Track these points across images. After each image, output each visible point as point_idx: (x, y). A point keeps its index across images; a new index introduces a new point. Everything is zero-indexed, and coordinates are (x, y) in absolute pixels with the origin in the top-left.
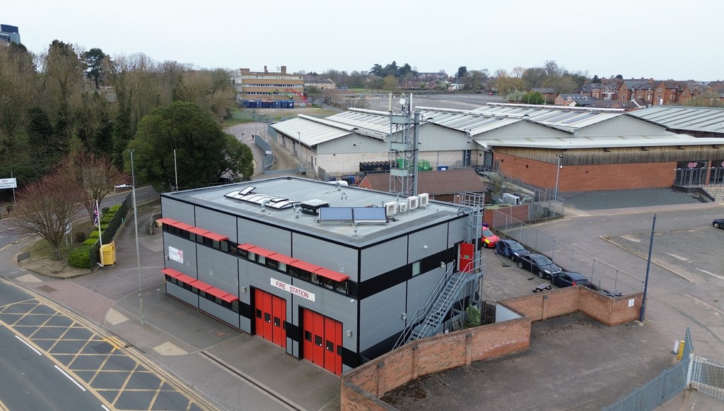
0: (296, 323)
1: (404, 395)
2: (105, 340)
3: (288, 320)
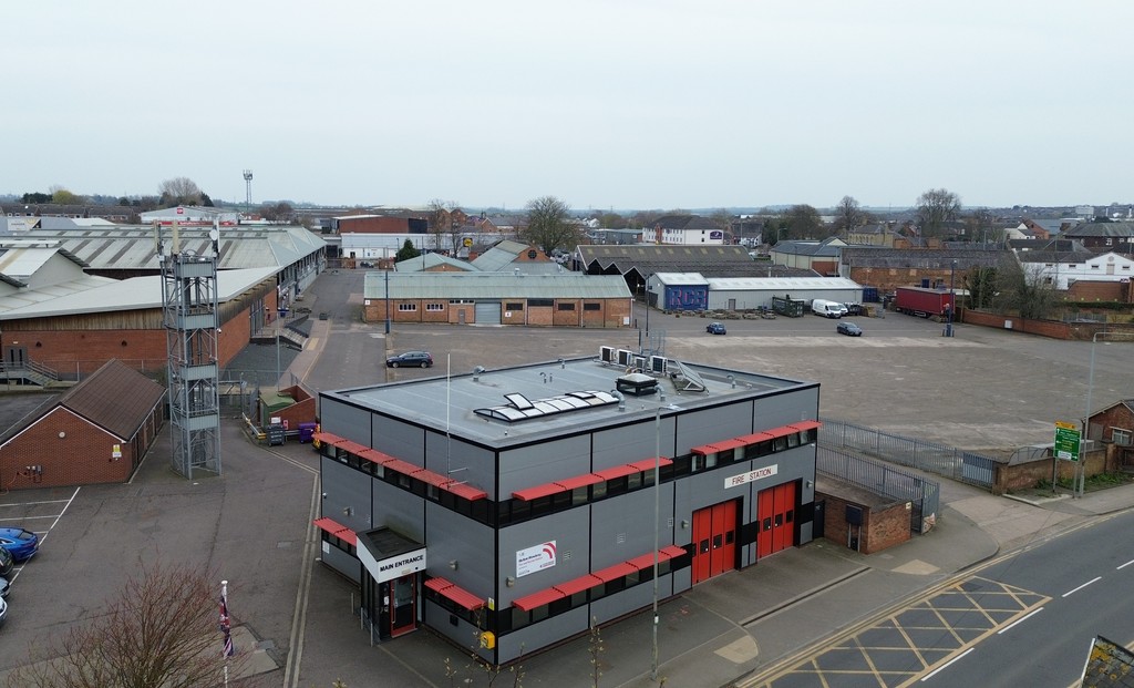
0: (755, 518)
3: (746, 521)
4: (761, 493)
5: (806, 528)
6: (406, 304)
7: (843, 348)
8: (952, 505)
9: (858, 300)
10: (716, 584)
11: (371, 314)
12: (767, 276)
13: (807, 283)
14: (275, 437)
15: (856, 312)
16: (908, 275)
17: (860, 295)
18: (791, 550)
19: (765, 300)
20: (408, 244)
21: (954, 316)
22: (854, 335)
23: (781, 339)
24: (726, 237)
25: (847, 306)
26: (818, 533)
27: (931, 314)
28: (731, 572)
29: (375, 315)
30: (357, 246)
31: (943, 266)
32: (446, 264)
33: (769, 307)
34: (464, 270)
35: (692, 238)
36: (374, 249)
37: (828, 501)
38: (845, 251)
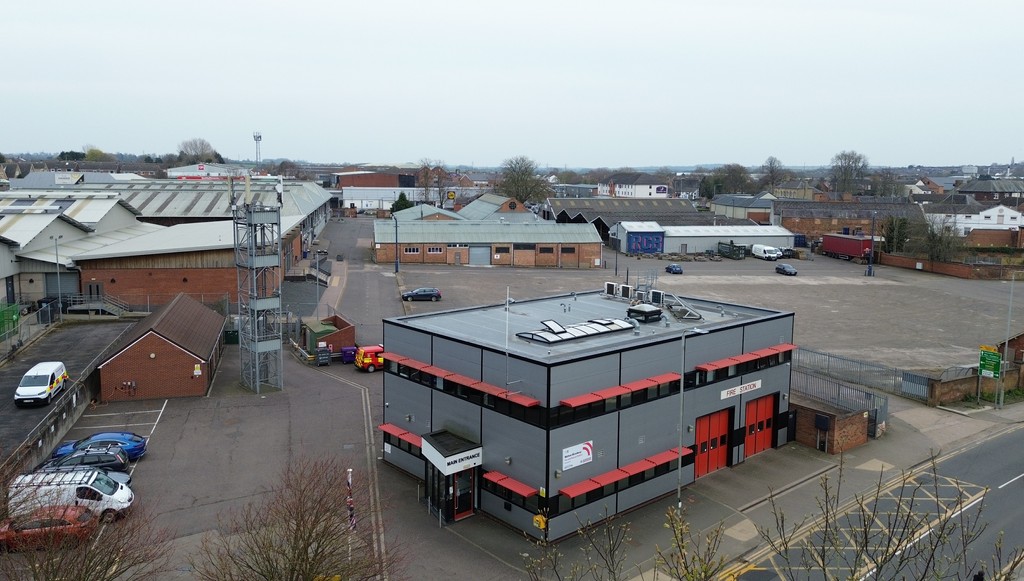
0: (743, 424)
3: (736, 427)
4: (748, 403)
5: (782, 433)
6: (411, 248)
7: (782, 285)
8: (896, 415)
9: (790, 245)
10: (714, 478)
11: (381, 256)
12: (712, 225)
13: (747, 231)
14: (322, 358)
15: (789, 255)
16: (830, 224)
17: (792, 241)
18: (769, 451)
19: (712, 245)
20: (402, 196)
21: (873, 259)
22: (791, 275)
23: (730, 278)
24: (670, 191)
25: (781, 250)
26: (791, 437)
27: (853, 257)
28: (724, 470)
29: (384, 257)
30: (356, 197)
31: (860, 217)
32: (439, 214)
33: (716, 251)
34: (454, 219)
35: (641, 192)
36: (371, 200)
37: (799, 410)
38: (776, 203)
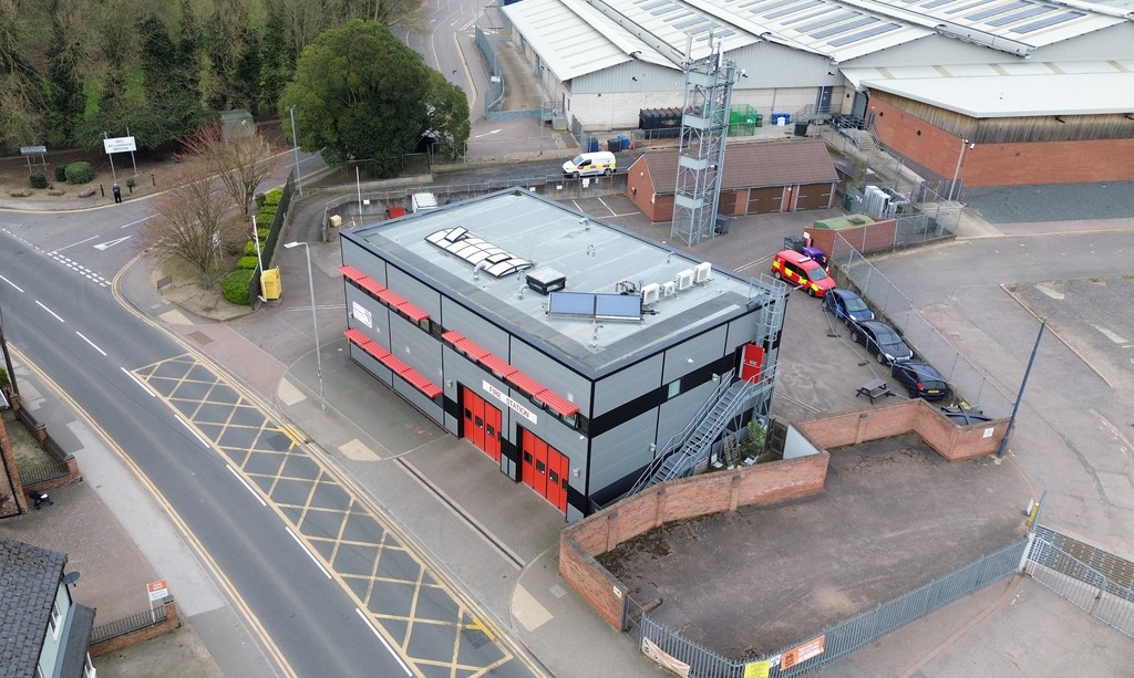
0: (513, 441)
1: (641, 548)
2: (281, 430)
3: (504, 435)
